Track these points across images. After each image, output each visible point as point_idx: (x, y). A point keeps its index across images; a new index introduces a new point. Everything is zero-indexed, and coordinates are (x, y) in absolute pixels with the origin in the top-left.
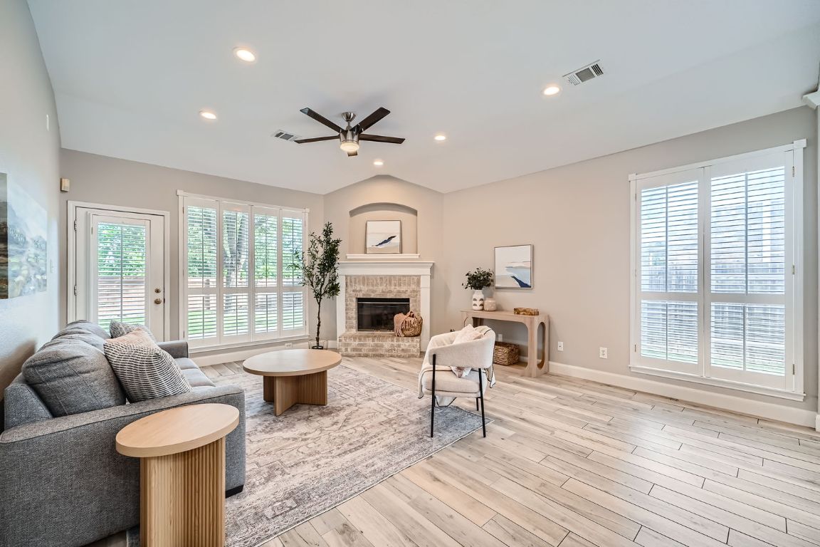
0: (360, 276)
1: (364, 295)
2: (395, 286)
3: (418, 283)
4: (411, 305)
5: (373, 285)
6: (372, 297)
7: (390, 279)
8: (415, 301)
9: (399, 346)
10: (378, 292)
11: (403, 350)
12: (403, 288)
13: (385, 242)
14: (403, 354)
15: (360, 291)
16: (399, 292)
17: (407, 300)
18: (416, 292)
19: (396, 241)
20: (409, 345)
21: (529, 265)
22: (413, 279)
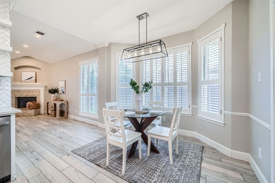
0: (17, 90)
1: (18, 96)
2: (31, 93)
3: (40, 92)
4: (37, 99)
5: (22, 93)
6: (22, 97)
7: (29, 91)
8: (39, 98)
9: (26, 112)
10: (24, 95)
11: (28, 114)
12: (34, 94)
13: (29, 79)
14: (28, 115)
15: (17, 95)
16: (32, 95)
17: (36, 97)
18: (39, 95)
19: (34, 78)
20: (30, 112)
21: (64, 86)
22: (38, 91)
